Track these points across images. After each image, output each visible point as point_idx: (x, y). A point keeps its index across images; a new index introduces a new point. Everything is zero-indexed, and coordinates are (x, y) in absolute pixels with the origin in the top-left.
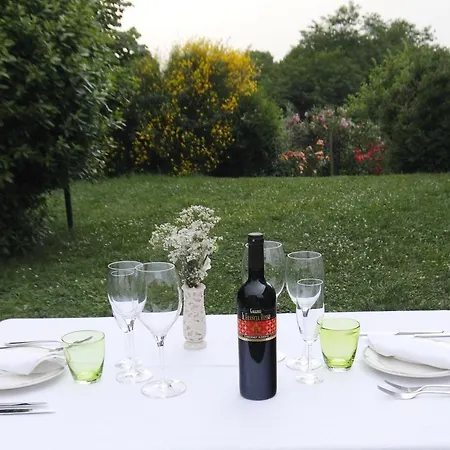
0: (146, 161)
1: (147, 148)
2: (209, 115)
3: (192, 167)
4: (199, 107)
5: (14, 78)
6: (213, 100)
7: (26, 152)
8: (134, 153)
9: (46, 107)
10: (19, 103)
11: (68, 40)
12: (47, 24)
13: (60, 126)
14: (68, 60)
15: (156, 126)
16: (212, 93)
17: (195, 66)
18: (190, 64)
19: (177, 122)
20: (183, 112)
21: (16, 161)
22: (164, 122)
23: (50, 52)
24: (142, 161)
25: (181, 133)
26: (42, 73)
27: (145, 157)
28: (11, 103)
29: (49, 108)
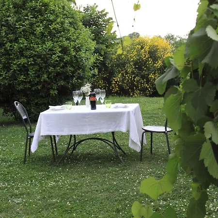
0: (117, 91)
1: (118, 85)
2: (148, 69)
3: (140, 93)
4: (144, 66)
5: (60, 60)
6: (150, 62)
7: (62, 83)
8: (112, 87)
9: (70, 69)
10: (61, 68)
11: (78, 47)
12: (72, 43)
13: (74, 75)
14: (78, 53)
15: (123, 75)
16: (150, 59)
17: (142, 48)
18: (140, 47)
19: (133, 73)
20: (135, 68)
21: (59, 86)
22: (127, 73)
23: (72, 52)
24: (116, 90)
25: (134, 77)
26: (69, 58)
27: (117, 89)
28: (59, 68)
29: (71, 69)
